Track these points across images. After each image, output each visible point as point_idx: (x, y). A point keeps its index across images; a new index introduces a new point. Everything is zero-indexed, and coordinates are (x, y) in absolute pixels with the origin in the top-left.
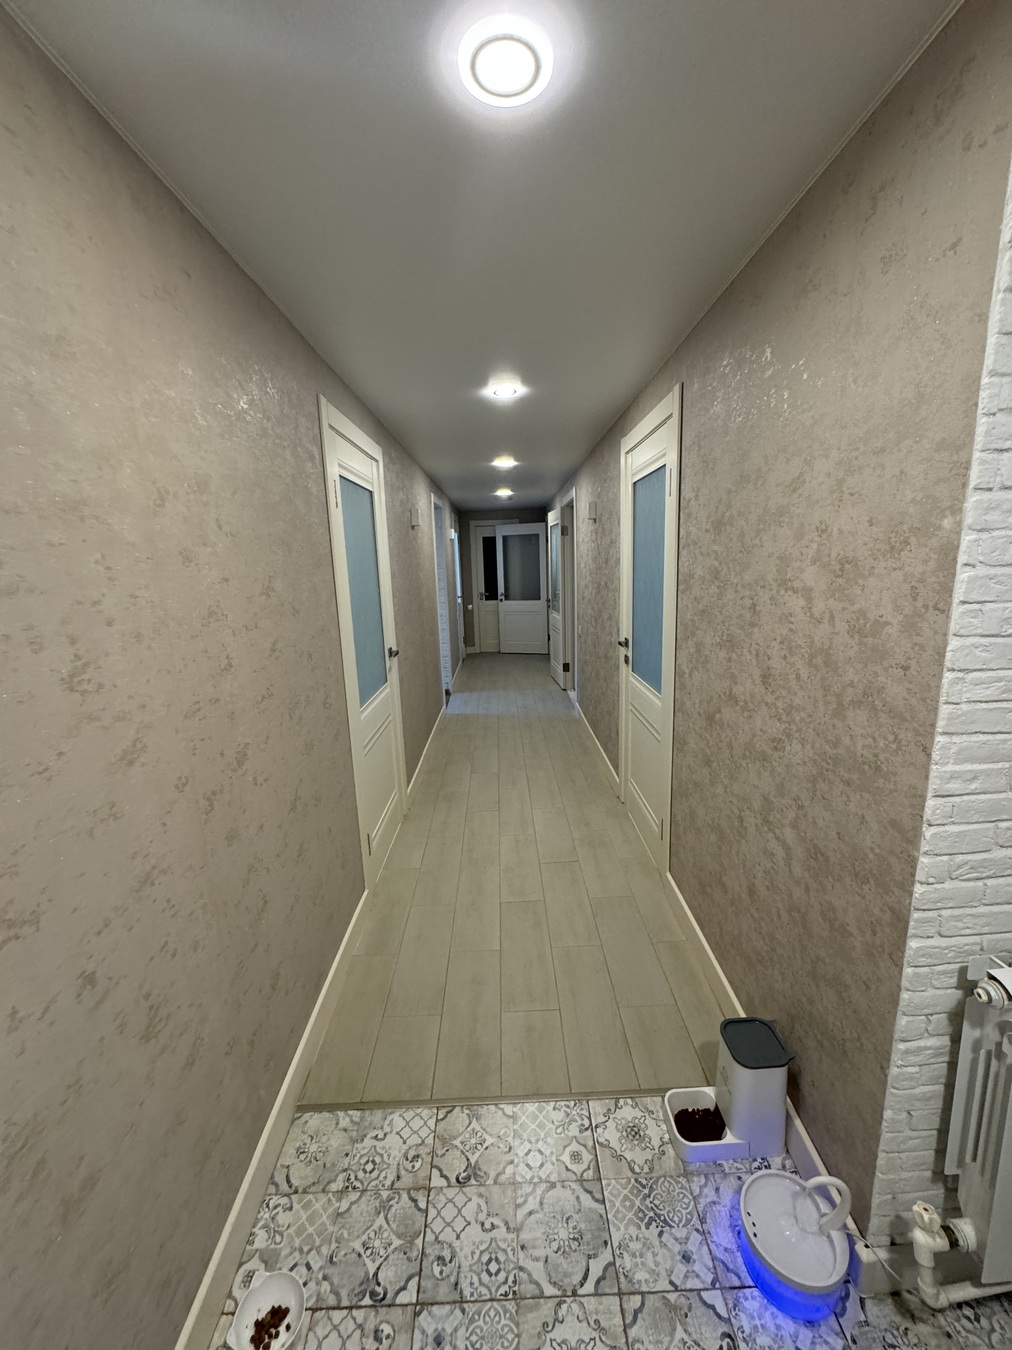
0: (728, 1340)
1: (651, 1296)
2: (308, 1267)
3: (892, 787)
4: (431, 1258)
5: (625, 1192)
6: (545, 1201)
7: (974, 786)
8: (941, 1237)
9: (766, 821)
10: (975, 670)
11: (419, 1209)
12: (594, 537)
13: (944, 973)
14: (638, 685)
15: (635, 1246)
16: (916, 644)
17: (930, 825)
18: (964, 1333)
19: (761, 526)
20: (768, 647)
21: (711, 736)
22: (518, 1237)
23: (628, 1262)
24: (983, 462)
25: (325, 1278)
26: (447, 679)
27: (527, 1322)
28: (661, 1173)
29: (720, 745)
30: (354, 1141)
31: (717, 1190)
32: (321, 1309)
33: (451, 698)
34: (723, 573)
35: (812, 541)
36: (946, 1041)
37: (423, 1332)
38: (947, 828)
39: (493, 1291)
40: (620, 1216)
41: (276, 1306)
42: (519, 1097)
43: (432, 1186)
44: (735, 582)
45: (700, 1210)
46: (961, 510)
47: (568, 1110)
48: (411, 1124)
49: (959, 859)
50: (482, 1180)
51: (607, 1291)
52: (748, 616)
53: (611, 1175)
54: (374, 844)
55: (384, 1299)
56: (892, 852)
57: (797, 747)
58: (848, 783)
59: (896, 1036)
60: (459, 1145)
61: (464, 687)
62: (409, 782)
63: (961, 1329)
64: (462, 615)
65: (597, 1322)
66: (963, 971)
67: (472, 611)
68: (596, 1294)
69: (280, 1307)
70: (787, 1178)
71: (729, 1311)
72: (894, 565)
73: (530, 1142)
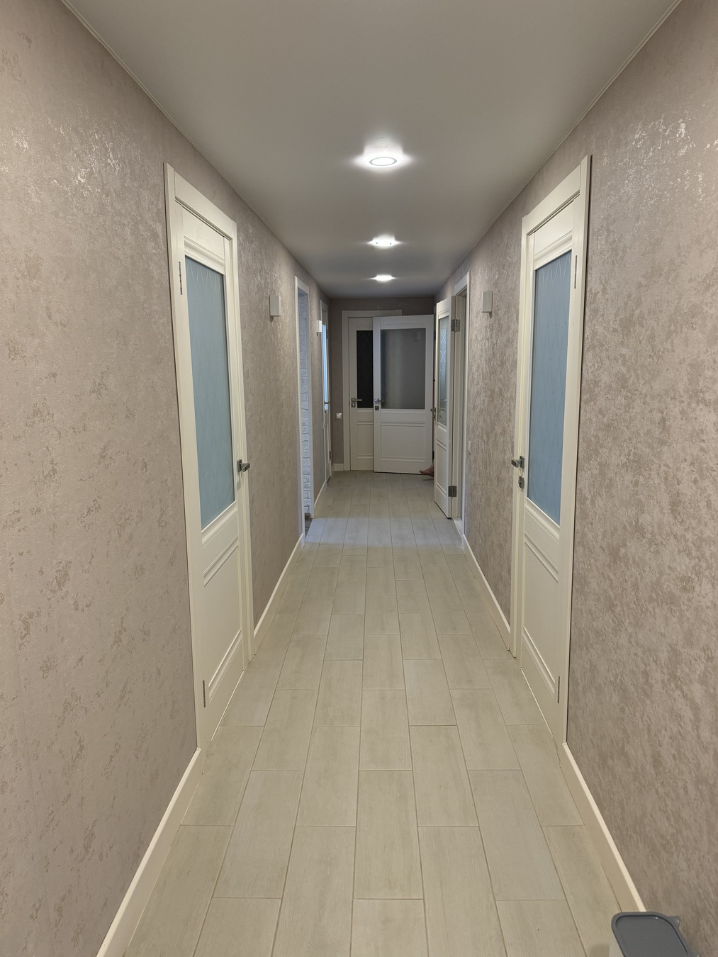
9: (673, 677)
12: (489, 334)
14: (535, 513)
19: (672, 328)
20: (678, 469)
21: (615, 575)
26: (307, 501)
29: (624, 586)
33: (313, 524)
34: (630, 382)
44: (644, 392)
52: (657, 432)
54: (210, 694)
57: (706, 587)
61: (330, 510)
62: (256, 623)
64: (328, 425)
67: (341, 420)
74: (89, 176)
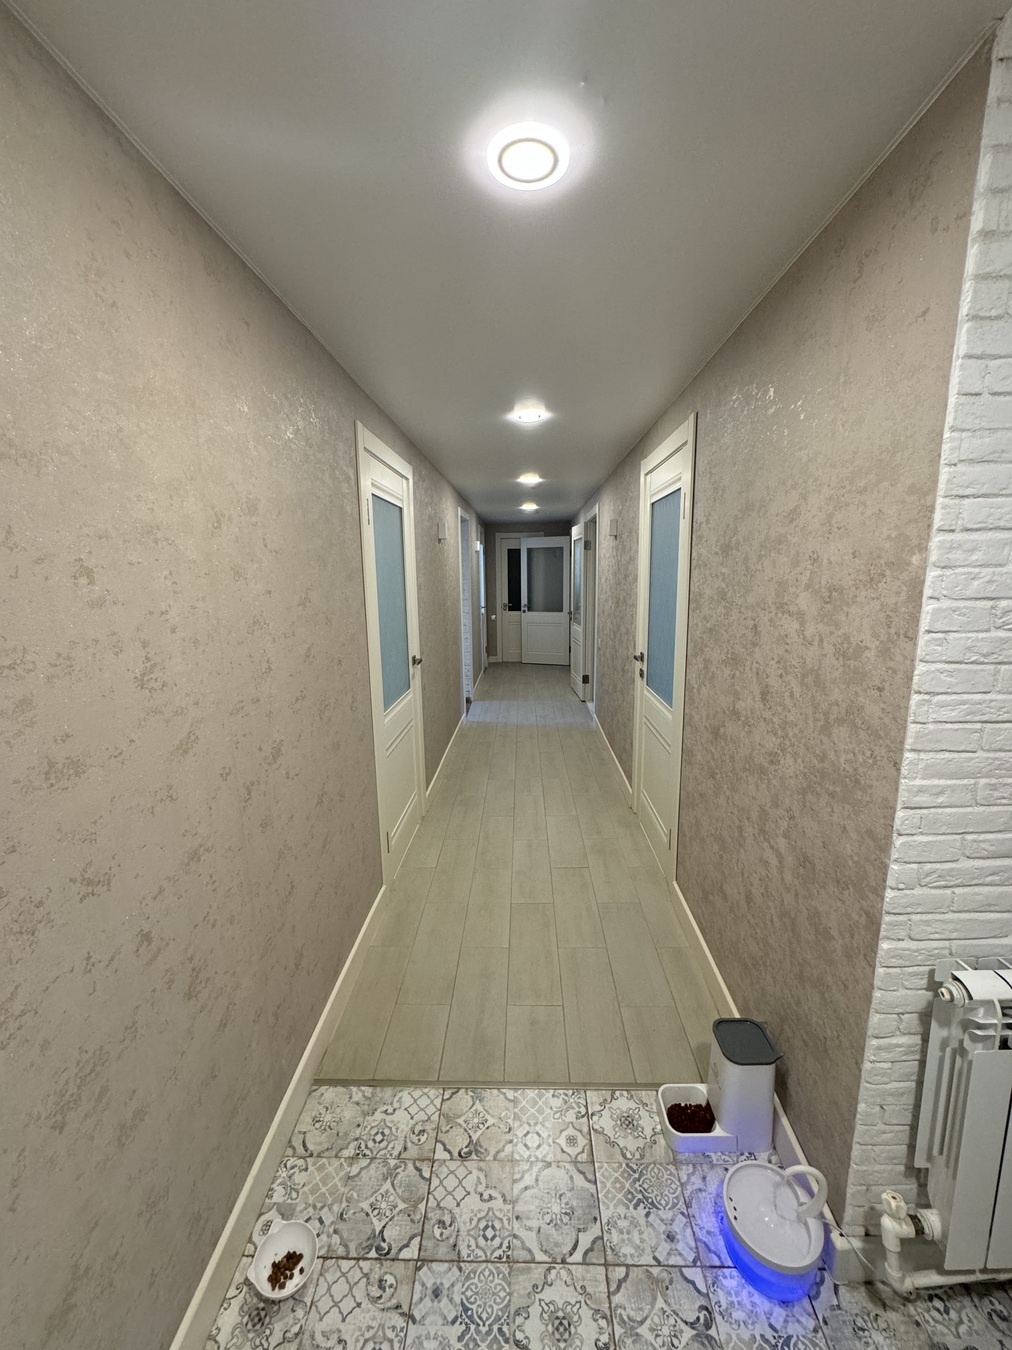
0: (704, 1312)
1: (635, 1269)
2: (321, 1221)
3: (868, 799)
4: (432, 1222)
5: (616, 1175)
6: (540, 1178)
7: (940, 800)
8: (906, 1224)
9: (762, 831)
10: (941, 693)
11: (423, 1178)
12: (615, 553)
13: (915, 974)
14: (652, 699)
15: (622, 1224)
16: (890, 668)
17: (900, 835)
18: (932, 1323)
19: (763, 552)
20: (767, 665)
21: (716, 749)
22: (513, 1208)
23: (615, 1237)
24: (944, 507)
25: (335, 1232)
26: (468, 688)
27: (519, 1283)
28: (652, 1160)
29: (724, 758)
30: (365, 1114)
31: (704, 1178)
32: (332, 1258)
33: (473, 706)
34: (729, 595)
35: (806, 569)
36: (917, 1039)
37: (423, 1285)
38: (915, 838)
39: (488, 1254)
40: (610, 1196)
41: (291, 1252)
42: (520, 1084)
43: (436, 1158)
44: (740, 603)
45: (686, 1195)
46: (926, 548)
47: (566, 1098)
48: (418, 1102)
49: (928, 867)
50: (482, 1156)
51: (595, 1261)
52: (750, 636)
53: (604, 1160)
54: (393, 843)
55: (388, 1253)
56: (867, 860)
57: (790, 760)
58: (832, 795)
59: (870, 1032)
60: (463, 1123)
61: (484, 696)
62: (427, 788)
63: (930, 1320)
64: (485, 625)
65: (583, 1287)
66: (932, 973)
67: (495, 621)
68: (584, 1263)
69: (295, 1252)
70: (769, 1168)
71: (708, 1288)
72: (873, 595)
73: (529, 1125)
74: (296, 432)
